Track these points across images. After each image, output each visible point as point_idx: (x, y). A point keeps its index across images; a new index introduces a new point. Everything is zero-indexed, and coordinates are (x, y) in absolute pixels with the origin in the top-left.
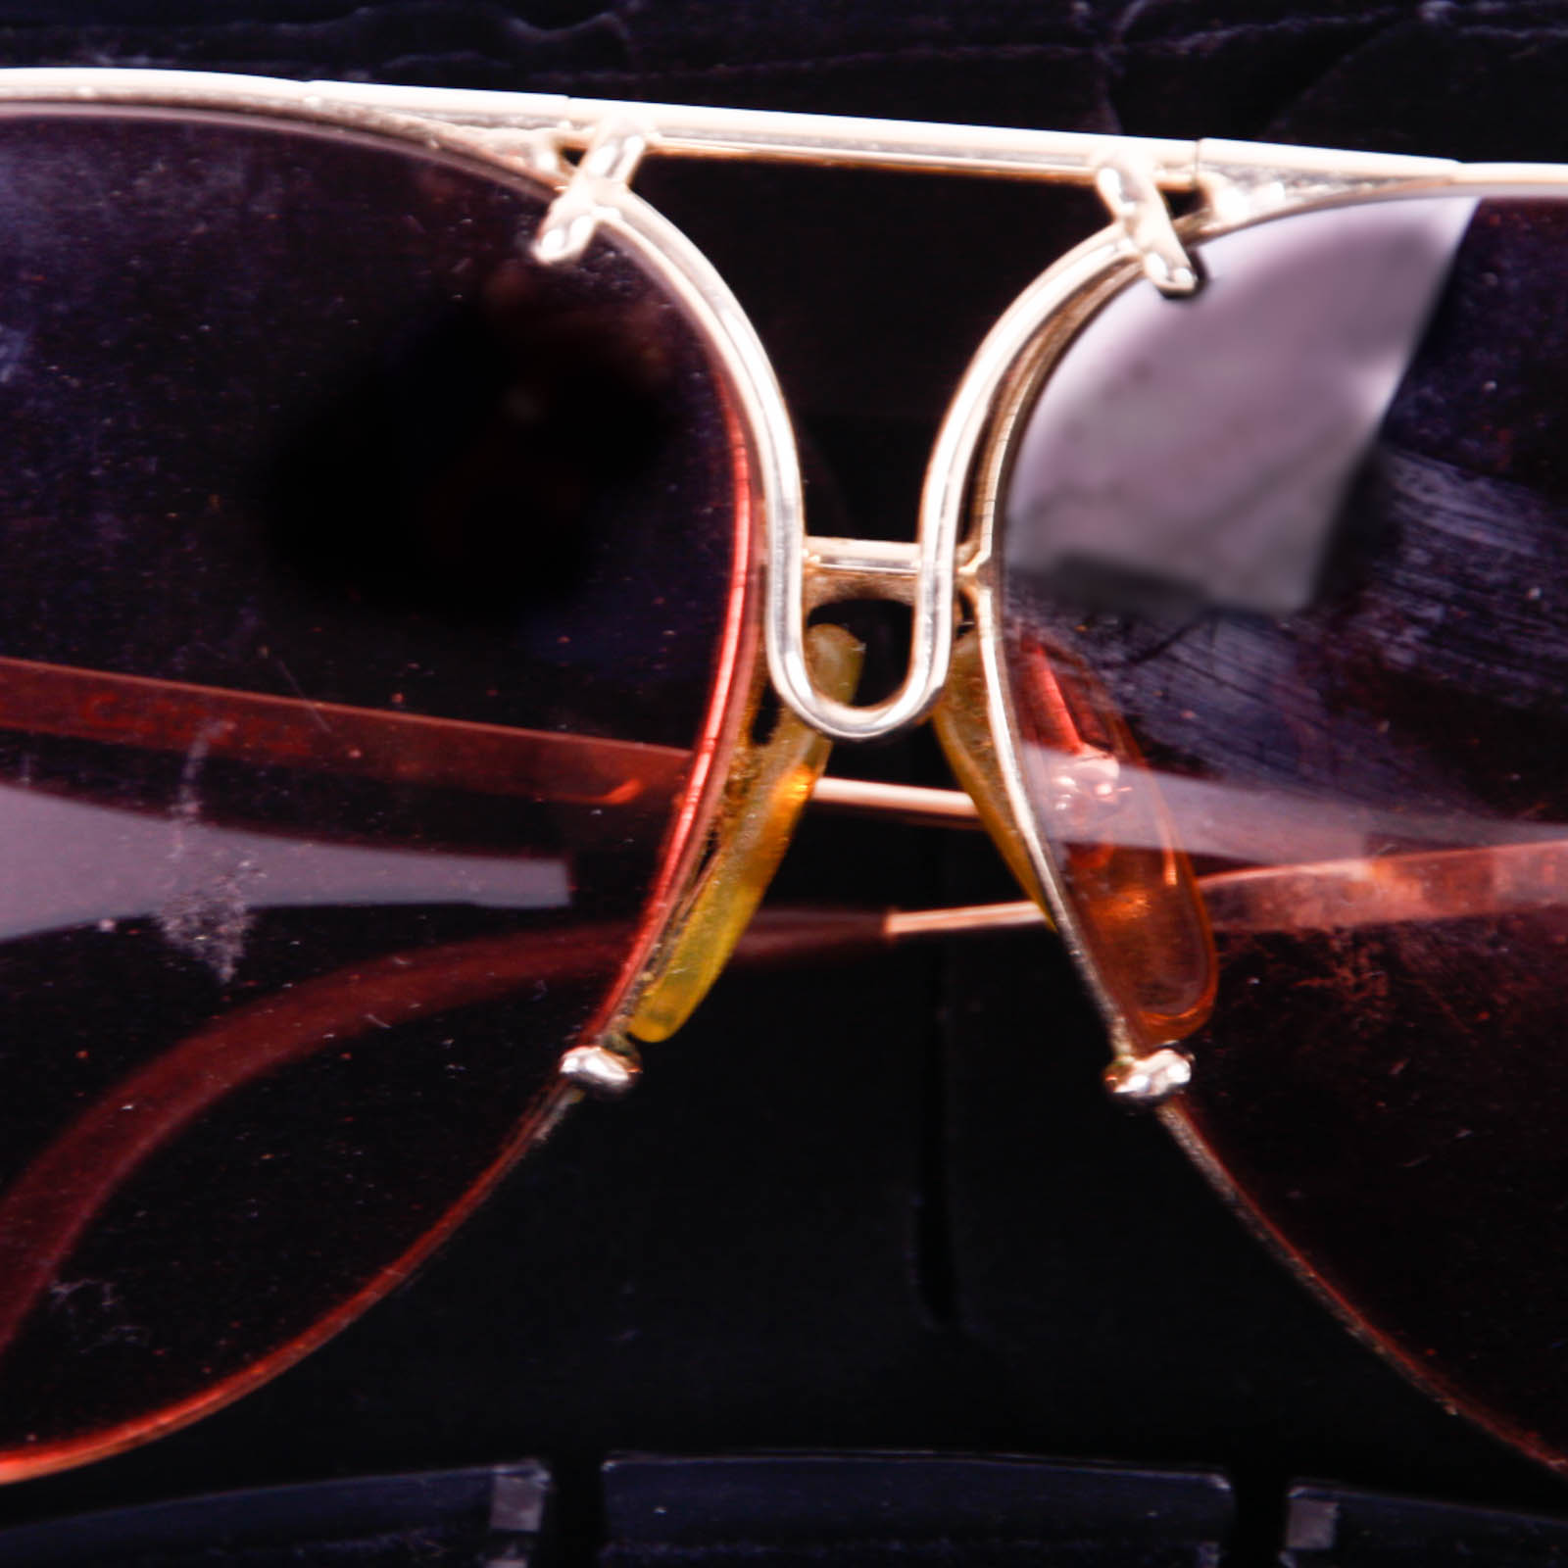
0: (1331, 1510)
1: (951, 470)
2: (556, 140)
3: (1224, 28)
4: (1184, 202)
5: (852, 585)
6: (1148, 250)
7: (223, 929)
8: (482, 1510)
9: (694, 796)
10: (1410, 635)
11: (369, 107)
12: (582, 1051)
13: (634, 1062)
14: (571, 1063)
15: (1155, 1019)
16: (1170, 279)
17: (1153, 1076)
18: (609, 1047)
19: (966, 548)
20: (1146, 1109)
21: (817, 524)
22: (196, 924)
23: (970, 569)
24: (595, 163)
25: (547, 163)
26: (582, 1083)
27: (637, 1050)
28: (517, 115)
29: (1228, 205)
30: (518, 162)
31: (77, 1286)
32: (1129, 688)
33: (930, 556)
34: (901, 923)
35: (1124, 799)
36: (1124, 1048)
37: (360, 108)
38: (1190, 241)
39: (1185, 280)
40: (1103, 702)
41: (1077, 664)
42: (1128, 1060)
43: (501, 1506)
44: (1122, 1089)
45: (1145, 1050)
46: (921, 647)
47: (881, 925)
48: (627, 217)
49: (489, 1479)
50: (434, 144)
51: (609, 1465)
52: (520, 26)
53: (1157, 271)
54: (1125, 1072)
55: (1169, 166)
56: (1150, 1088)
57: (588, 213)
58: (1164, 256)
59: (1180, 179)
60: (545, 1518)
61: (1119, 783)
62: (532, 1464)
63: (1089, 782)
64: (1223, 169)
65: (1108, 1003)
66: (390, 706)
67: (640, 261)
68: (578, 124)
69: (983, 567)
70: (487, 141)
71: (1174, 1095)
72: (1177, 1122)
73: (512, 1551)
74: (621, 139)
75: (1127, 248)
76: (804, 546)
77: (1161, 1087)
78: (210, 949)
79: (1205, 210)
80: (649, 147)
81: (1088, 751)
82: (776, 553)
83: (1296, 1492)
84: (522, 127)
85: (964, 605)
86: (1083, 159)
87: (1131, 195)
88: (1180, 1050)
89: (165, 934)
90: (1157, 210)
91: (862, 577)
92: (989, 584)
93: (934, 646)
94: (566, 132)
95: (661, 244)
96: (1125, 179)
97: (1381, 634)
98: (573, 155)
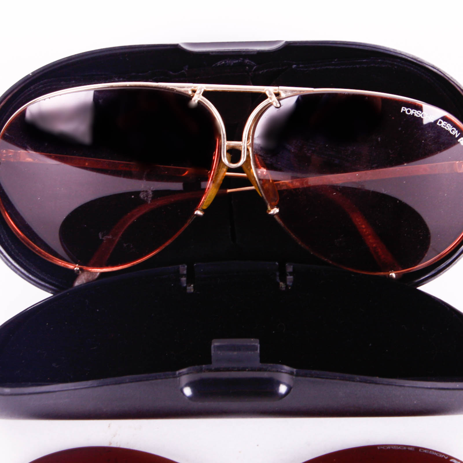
0: (292, 266)
1: (246, 132)
2: (192, 89)
3: (266, 70)
4: (277, 95)
5: (231, 147)
6: (273, 101)
7: (149, 197)
8: (178, 271)
9: (211, 177)
10: (310, 152)
11: (166, 86)
12: (197, 211)
13: (204, 212)
14: (196, 213)
15: (273, 203)
16: (277, 105)
17: (274, 211)
18: (200, 210)
19: (248, 142)
20: (272, 215)
21: (228, 139)
22: (145, 196)
23: (248, 144)
24: (198, 92)
25: (190, 93)
26: (197, 215)
27: (203, 210)
28: (186, 86)
29: (283, 95)
30: (187, 93)
31: (128, 244)
32: (271, 160)
33: (244, 143)
34: (229, 191)
35: (267, 174)
36: (269, 207)
37: (165, 86)
38: (279, 100)
39: (279, 105)
40: (267, 162)
41: (264, 157)
42: (270, 209)
43: (181, 270)
44: (270, 213)
45: (272, 208)
46: (242, 155)
47: (226, 191)
48: (202, 99)
49: (179, 267)
50: (175, 91)
51: (195, 265)
52: (171, 73)
53: (274, 104)
54: (270, 211)
55: (275, 90)
56: (274, 213)
57: (197, 99)
58: (276, 102)
59: (276, 92)
60: (187, 272)
61: (266, 172)
62: (184, 265)
63: (262, 172)
64: (282, 90)
65: (267, 202)
66: (171, 166)
67: (204, 105)
68: (195, 87)
69: (250, 144)
70: (182, 90)
71: (277, 214)
72: (276, 217)
73: (184, 276)
74: (201, 89)
75: (270, 101)
76: (226, 142)
77: (275, 213)
78: (147, 199)
79: (280, 96)
80: (204, 90)
81: (262, 168)
82: (222, 144)
83: (287, 264)
84: (187, 88)
85: (248, 150)
86: (263, 90)
87: (271, 94)
88: (277, 207)
89: (141, 198)
90: (274, 96)
91: (233, 146)
92: (251, 147)
93: (244, 155)
94: (193, 88)
95: (207, 103)
96: (270, 92)
97: (306, 152)
98: (194, 91)
